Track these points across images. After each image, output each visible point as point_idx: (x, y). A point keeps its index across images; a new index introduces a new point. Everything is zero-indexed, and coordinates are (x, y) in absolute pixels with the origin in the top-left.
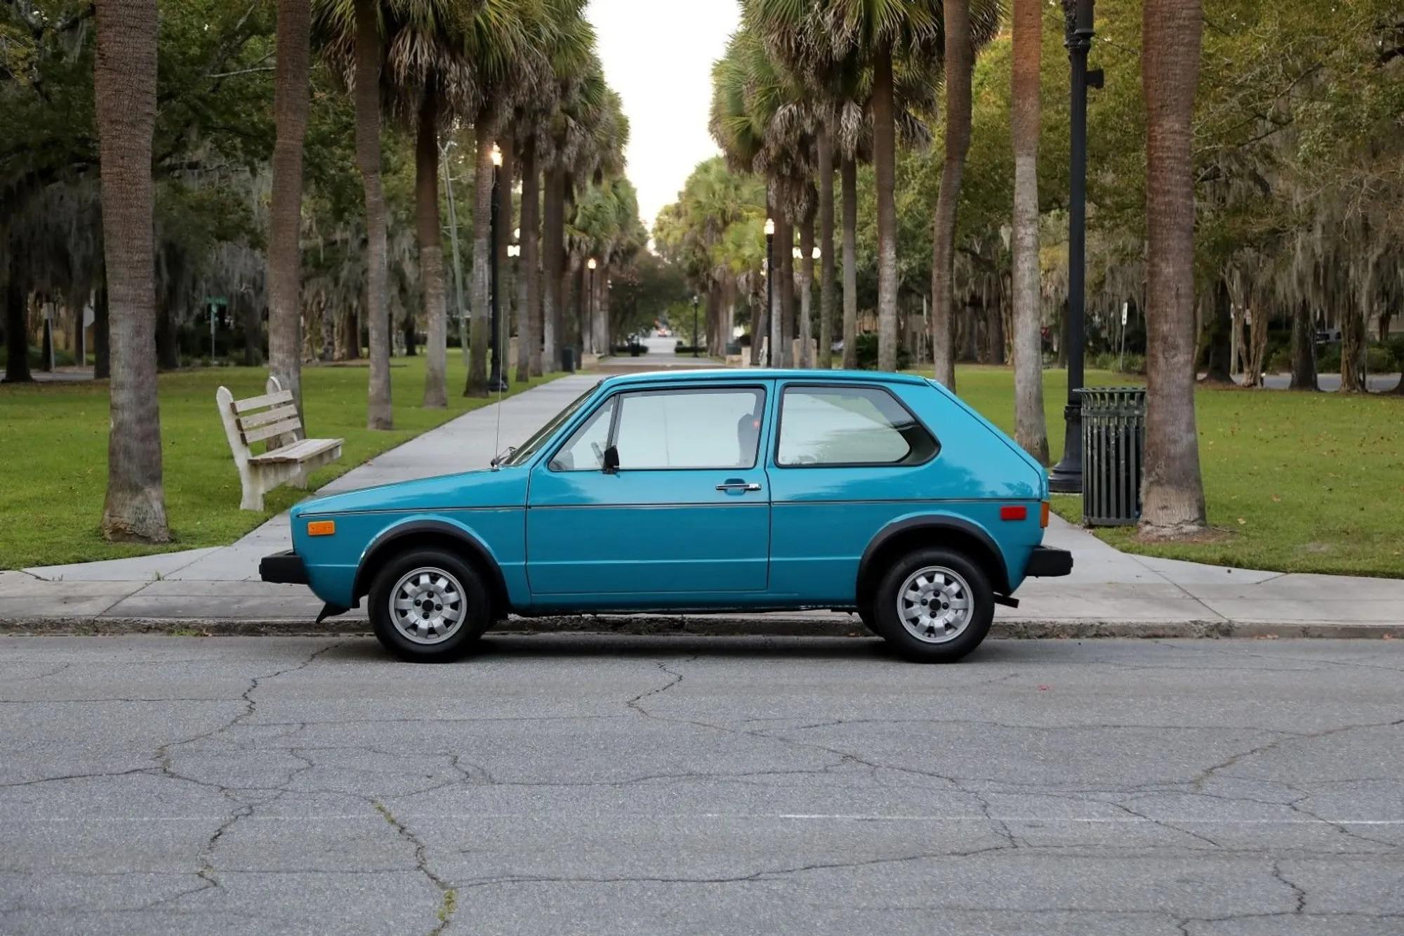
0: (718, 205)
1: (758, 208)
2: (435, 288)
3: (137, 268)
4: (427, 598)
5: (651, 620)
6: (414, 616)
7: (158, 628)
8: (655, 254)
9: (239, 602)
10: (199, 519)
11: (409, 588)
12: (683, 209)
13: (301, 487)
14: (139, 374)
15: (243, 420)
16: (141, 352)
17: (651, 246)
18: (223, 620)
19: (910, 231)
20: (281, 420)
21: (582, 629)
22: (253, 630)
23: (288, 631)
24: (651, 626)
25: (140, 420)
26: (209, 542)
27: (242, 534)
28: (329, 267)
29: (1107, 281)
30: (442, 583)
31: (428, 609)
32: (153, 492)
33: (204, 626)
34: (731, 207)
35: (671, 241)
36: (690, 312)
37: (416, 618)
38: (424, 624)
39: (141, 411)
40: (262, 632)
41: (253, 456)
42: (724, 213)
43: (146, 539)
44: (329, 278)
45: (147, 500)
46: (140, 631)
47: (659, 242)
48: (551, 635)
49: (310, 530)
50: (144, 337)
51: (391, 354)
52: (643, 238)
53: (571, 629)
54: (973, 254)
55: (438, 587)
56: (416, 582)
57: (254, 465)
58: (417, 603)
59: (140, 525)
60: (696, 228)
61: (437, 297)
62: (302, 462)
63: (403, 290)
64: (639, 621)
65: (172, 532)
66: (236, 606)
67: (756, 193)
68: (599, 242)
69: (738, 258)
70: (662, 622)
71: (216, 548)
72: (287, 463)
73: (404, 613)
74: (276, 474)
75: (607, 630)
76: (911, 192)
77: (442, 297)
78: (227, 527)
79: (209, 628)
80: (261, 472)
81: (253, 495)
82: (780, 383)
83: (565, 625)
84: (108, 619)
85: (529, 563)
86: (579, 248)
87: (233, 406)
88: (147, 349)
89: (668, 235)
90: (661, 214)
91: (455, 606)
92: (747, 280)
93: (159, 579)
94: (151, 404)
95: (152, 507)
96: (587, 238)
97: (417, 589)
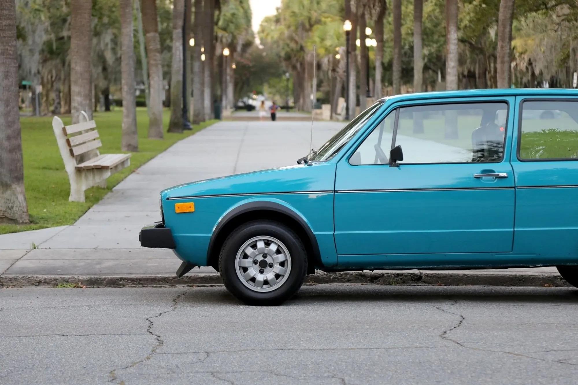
0: (305, 14)
1: (331, 15)
2: (155, 60)
3: (4, 30)
4: (263, 259)
5: (398, 274)
6: (253, 271)
7: (46, 282)
8: (261, 47)
9: (99, 263)
10: (45, 208)
11: (249, 251)
12: (282, 17)
13: (103, 187)
14: (7, 106)
15: (71, 139)
16: (8, 90)
17: (257, 41)
18: (93, 276)
19: (429, 29)
20: (89, 141)
21: (349, 281)
22: (114, 283)
23: (139, 284)
24: (398, 279)
25: (9, 138)
26: (57, 223)
27: (77, 217)
28: (59, 54)
29: (571, 57)
30: (273, 247)
31: (263, 266)
32: (18, 188)
33: (79, 280)
34: (314, 15)
35: (269, 40)
36: (283, 84)
37: (255, 273)
38: (260, 278)
39: (9, 132)
40: (121, 285)
41: (78, 164)
42: (310, 19)
43: (13, 221)
44: (58, 61)
45: (14, 193)
46: (33, 284)
47: (261, 39)
48: (327, 285)
49: (176, 208)
50: (11, 80)
51: (96, 111)
52: (253, 37)
53: (341, 281)
54: (470, 44)
55: (270, 250)
56: (254, 246)
57: (79, 170)
58: (255, 262)
59: (9, 211)
60: (293, 28)
61: (157, 66)
62: (111, 169)
63: (105, 69)
64: (389, 276)
65: (30, 216)
66: (98, 267)
67: (330, 6)
68: (234, 37)
69: (322, 47)
70: (406, 276)
71: (63, 227)
72: (101, 169)
73: (245, 269)
74: (94, 177)
75: (366, 282)
76: (430, 4)
77: (160, 66)
78: (66, 213)
79: (83, 282)
80: (83, 175)
81: (78, 191)
82: (519, 99)
83: (337, 278)
84: (10, 276)
85: (336, 233)
86: (221, 41)
87: (64, 130)
88: (13, 88)
89: (268, 35)
90: (262, 22)
91: (282, 264)
92: (329, 61)
93: (35, 248)
94: (16, 126)
95: (17, 198)
96: (227, 35)
97: (256, 252)
